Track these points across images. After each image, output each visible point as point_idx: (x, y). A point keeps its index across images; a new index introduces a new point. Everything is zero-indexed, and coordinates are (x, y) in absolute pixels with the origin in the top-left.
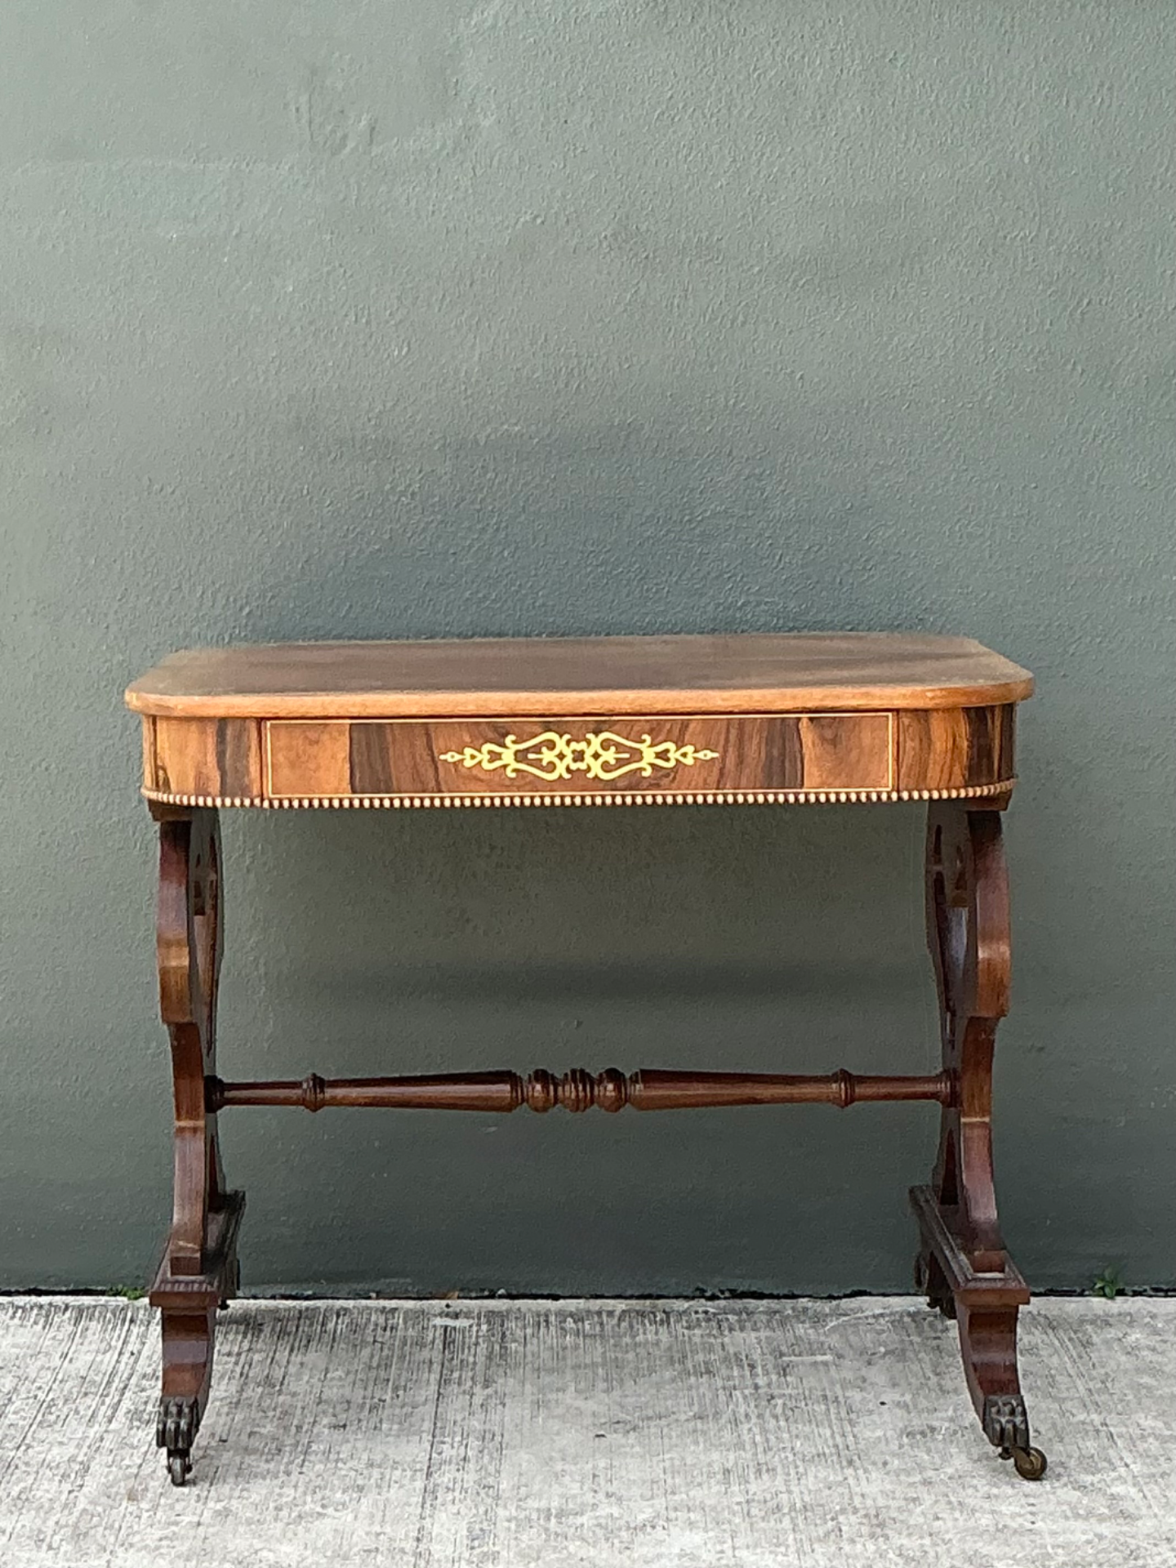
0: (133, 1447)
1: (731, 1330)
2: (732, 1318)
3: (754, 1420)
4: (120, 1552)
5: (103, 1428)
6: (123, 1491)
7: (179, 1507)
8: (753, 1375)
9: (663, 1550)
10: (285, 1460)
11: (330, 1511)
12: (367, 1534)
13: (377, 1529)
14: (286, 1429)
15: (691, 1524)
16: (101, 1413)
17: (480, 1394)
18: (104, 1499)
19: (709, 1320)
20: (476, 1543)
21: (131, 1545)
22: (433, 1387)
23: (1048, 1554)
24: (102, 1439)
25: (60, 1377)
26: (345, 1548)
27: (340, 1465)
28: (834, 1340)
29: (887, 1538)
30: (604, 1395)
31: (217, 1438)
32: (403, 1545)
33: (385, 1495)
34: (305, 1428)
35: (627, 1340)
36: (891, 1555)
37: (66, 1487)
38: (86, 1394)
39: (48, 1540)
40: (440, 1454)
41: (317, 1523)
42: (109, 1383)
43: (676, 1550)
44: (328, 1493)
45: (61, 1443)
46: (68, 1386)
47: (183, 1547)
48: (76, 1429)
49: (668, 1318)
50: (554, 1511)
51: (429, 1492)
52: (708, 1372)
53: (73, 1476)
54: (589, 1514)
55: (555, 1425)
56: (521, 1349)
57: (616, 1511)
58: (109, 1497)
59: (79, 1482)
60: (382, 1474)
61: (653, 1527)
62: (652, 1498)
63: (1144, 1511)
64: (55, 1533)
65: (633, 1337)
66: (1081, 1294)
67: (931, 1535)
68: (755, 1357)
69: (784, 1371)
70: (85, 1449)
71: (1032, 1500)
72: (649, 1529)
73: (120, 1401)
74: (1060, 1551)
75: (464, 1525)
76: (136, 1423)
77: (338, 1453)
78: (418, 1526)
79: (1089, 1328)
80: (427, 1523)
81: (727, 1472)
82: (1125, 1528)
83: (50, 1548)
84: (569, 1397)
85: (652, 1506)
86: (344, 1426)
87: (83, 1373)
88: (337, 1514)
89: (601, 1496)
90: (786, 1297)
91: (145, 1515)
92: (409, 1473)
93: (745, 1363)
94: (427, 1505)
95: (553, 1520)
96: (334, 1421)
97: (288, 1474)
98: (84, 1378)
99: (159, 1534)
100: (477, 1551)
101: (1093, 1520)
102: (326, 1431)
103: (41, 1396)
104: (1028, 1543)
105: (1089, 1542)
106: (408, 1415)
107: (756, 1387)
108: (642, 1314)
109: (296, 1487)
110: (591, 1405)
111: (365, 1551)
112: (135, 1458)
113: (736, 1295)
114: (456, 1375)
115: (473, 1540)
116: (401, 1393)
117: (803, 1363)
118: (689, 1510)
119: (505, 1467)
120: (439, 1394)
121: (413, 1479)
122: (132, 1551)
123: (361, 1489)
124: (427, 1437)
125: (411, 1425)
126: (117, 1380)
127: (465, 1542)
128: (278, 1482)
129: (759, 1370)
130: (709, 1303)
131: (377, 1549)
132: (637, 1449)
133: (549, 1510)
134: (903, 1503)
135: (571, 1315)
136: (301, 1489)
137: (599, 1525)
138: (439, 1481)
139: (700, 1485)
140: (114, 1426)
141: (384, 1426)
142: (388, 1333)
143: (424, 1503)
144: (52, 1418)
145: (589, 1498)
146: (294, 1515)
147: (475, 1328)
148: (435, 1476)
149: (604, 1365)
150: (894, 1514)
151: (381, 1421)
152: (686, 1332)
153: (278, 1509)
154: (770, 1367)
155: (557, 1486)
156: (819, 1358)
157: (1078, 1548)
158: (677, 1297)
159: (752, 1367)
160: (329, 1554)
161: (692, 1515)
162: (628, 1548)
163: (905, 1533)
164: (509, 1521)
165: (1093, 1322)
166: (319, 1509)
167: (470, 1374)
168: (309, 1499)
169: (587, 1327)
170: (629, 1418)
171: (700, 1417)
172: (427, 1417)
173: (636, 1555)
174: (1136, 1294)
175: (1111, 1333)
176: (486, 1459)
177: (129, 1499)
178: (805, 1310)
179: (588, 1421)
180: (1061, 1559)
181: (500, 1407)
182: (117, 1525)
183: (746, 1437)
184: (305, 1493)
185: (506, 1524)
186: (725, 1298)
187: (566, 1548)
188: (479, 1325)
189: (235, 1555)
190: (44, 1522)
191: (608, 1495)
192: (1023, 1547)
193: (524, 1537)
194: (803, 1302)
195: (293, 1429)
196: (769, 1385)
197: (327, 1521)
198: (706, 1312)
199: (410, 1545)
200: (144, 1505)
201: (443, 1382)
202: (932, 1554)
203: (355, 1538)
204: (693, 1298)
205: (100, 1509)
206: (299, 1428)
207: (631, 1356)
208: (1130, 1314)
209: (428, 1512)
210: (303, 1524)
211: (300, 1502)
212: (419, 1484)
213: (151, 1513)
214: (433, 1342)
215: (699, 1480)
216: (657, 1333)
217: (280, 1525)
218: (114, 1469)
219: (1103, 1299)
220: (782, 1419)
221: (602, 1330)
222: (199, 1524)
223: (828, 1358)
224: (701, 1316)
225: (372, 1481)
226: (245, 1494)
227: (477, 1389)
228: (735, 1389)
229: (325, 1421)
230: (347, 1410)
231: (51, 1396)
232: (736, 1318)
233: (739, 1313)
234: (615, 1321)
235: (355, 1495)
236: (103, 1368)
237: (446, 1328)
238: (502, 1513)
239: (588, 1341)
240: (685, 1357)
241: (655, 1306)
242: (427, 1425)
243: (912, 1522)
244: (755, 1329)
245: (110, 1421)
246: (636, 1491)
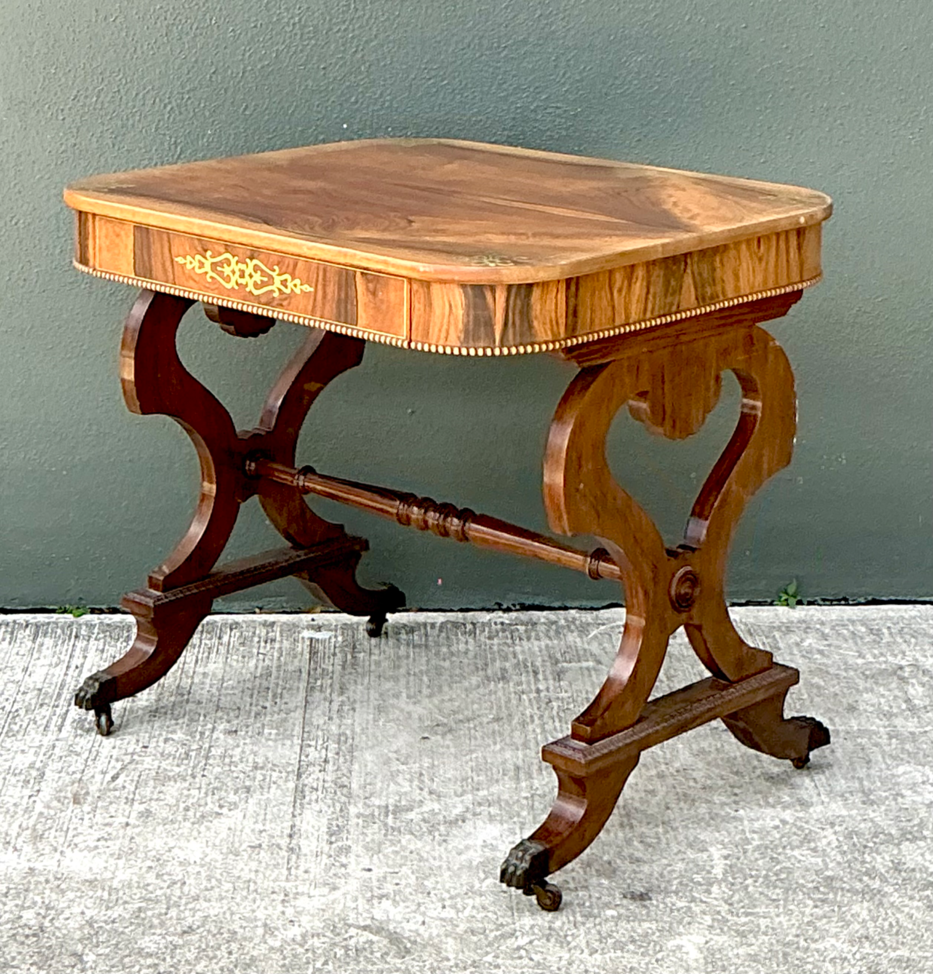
0: (78, 755)
1: (521, 639)
2: (522, 628)
3: (537, 721)
4: (68, 852)
5: (54, 737)
6: (69, 795)
7: (112, 809)
8: (537, 680)
9: (469, 842)
10: (192, 764)
11: (225, 811)
12: (253, 830)
13: (260, 827)
14: (192, 734)
15: (491, 818)
16: (53, 722)
17: (337, 699)
18: (55, 803)
19: (504, 631)
20: (333, 839)
21: (76, 845)
22: (302, 694)
23: (747, 838)
24: (54, 747)
25: (22, 689)
26: (237, 845)
27: (233, 768)
28: (595, 648)
29: (632, 827)
30: (427, 700)
31: (141, 745)
32: (279, 841)
33: (266, 796)
34: (207, 733)
35: (444, 649)
36: (635, 843)
37: (27, 792)
38: (42, 705)
39: (13, 841)
40: (307, 756)
41: (215, 822)
42: (59, 695)
43: (480, 842)
44: (223, 794)
45: (23, 751)
46: (29, 696)
47: (115, 846)
48: (34, 736)
49: (475, 628)
50: (391, 808)
51: (299, 792)
52: (503, 678)
53: (32, 781)
54: (417, 810)
55: (392, 728)
56: (367, 658)
57: (436, 806)
58: (59, 801)
59: (36, 788)
60: (264, 775)
61: (464, 821)
62: (462, 795)
63: (815, 799)
64: (19, 835)
65: (449, 646)
66: (771, 604)
67: (663, 823)
68: (538, 663)
69: (559, 676)
70: (41, 757)
71: (736, 791)
72: (460, 823)
73: (67, 711)
74: (755, 836)
75: (325, 821)
76: (79, 732)
77: (231, 757)
78: (290, 823)
79: (777, 635)
80: (297, 821)
81: (517, 768)
82: (801, 815)
83: (16, 849)
84: (403, 702)
85: (462, 802)
86: (236, 731)
87: (39, 686)
88: (230, 814)
89: (425, 793)
90: (560, 608)
91: (86, 817)
92: (284, 775)
93: (530, 669)
94: (298, 805)
95: (391, 816)
96: (228, 726)
97: (194, 777)
98: (40, 690)
99: (97, 835)
100: (334, 846)
101: (779, 808)
102: (222, 736)
103: (8, 708)
104: (733, 829)
105: (776, 827)
106: (285, 720)
107: (538, 691)
108: (456, 625)
109: (200, 788)
110: (418, 710)
111: (251, 847)
112: (78, 764)
113: (524, 608)
114: (319, 683)
115: (331, 835)
116: (278, 700)
117: (570, 669)
118: (489, 806)
119: (356, 767)
120: (307, 702)
121: (287, 781)
122: (76, 850)
123: (248, 790)
124: (297, 741)
125: (285, 730)
126: (65, 691)
127: (326, 837)
128: (186, 785)
129: (540, 677)
130: (506, 615)
131: (260, 845)
132: (453, 750)
133: (387, 807)
134: (643, 794)
135: (405, 626)
136: (203, 791)
137: (424, 820)
138: (306, 782)
139: (497, 781)
140: (64, 734)
141: (266, 731)
142: (268, 645)
143: (295, 802)
144: (16, 728)
145: (417, 795)
146: (198, 815)
147: (333, 640)
148: (304, 776)
149: (427, 672)
150: (637, 805)
151: (263, 725)
152: (488, 641)
153: (187, 809)
154: (548, 673)
155: (392, 785)
156: (585, 664)
157: (768, 832)
158: (482, 610)
159: (536, 673)
160: (225, 851)
161: (491, 809)
162: (445, 841)
163: (645, 821)
164: (358, 817)
165: (779, 629)
166: (217, 809)
167: (329, 681)
168: (209, 799)
169: (416, 638)
170: (445, 721)
171: (497, 719)
172: (297, 722)
173: (450, 847)
174: (810, 603)
175: (794, 638)
176: (341, 760)
177: (74, 803)
178: (574, 619)
179: (416, 725)
180: (755, 843)
181: (351, 712)
182: (65, 829)
183: (531, 736)
184: (206, 794)
185: (356, 820)
186: (517, 610)
187: (399, 841)
188: (336, 637)
189: (154, 853)
190: (10, 825)
191: (431, 793)
192: (729, 834)
193: (369, 832)
194: (573, 612)
195: (198, 737)
196: (548, 689)
197: (223, 819)
198: (502, 623)
199: (283, 843)
200: (87, 808)
201: (310, 689)
202: (664, 841)
203: (244, 836)
204: (494, 610)
205: (52, 812)
206: (202, 734)
207: (447, 664)
208: (804, 621)
209: (298, 811)
210: (205, 823)
211: (202, 802)
212: (291, 785)
213: (91, 815)
214: (302, 654)
215: (495, 777)
216: (467, 643)
217: (188, 824)
218: (63, 774)
219: (786, 608)
220: (557, 720)
221: (427, 640)
222: (127, 824)
223: (591, 664)
224: (499, 626)
225: (257, 783)
226: (162, 796)
227: (334, 696)
228: (523, 693)
229: (221, 727)
230: (237, 717)
231: (16, 707)
232: (523, 628)
233: (526, 624)
234: (436, 631)
235: (243, 796)
236: (55, 680)
237: (311, 639)
238: (353, 810)
239: (417, 650)
240: (486, 665)
241: (465, 619)
242: (298, 730)
243: (650, 812)
244: (538, 639)
245: (60, 730)
246: (452, 788)
